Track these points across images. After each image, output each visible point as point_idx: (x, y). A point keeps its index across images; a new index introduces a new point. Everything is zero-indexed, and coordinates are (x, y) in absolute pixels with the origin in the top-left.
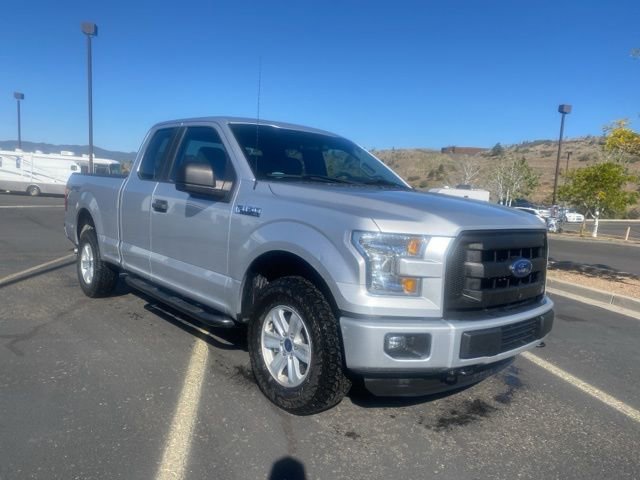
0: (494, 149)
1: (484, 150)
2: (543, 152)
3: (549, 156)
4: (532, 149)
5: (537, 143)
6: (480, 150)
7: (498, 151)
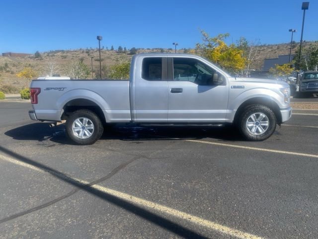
0: (36, 54)
1: (30, 55)
2: (62, 56)
3: (66, 58)
4: (56, 54)
5: (58, 51)
6: (28, 55)
7: (37, 55)
